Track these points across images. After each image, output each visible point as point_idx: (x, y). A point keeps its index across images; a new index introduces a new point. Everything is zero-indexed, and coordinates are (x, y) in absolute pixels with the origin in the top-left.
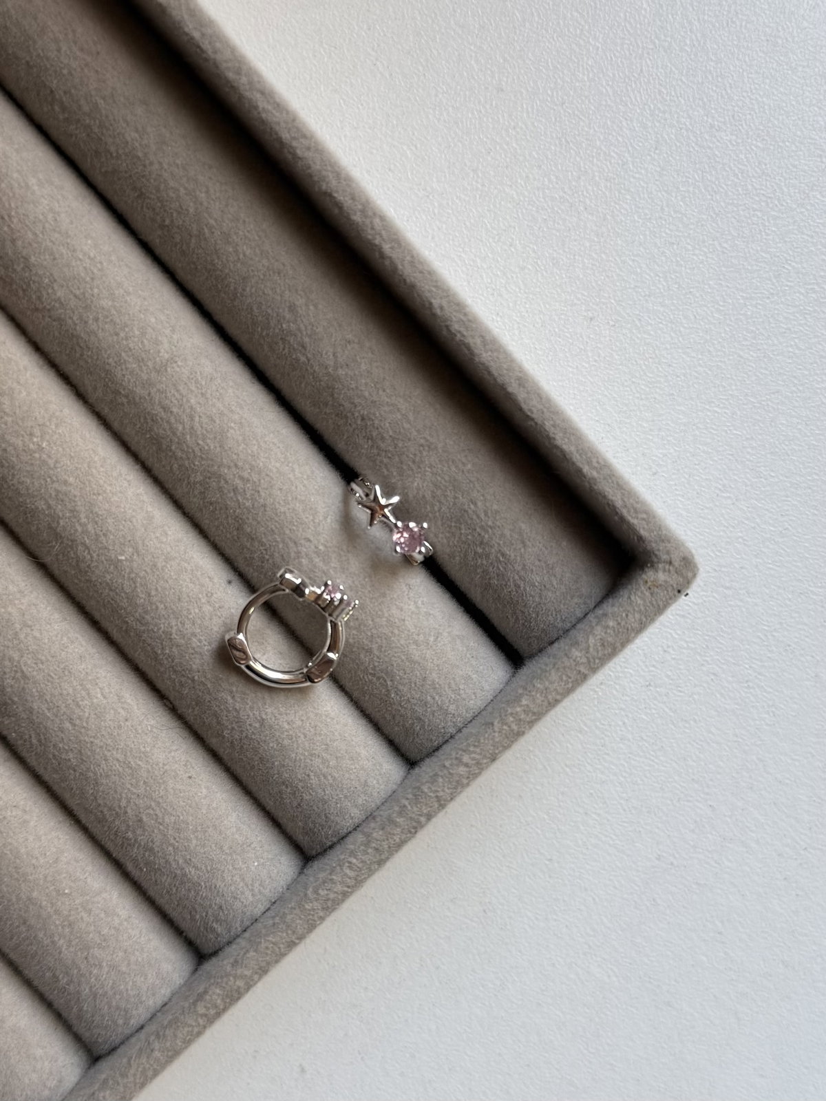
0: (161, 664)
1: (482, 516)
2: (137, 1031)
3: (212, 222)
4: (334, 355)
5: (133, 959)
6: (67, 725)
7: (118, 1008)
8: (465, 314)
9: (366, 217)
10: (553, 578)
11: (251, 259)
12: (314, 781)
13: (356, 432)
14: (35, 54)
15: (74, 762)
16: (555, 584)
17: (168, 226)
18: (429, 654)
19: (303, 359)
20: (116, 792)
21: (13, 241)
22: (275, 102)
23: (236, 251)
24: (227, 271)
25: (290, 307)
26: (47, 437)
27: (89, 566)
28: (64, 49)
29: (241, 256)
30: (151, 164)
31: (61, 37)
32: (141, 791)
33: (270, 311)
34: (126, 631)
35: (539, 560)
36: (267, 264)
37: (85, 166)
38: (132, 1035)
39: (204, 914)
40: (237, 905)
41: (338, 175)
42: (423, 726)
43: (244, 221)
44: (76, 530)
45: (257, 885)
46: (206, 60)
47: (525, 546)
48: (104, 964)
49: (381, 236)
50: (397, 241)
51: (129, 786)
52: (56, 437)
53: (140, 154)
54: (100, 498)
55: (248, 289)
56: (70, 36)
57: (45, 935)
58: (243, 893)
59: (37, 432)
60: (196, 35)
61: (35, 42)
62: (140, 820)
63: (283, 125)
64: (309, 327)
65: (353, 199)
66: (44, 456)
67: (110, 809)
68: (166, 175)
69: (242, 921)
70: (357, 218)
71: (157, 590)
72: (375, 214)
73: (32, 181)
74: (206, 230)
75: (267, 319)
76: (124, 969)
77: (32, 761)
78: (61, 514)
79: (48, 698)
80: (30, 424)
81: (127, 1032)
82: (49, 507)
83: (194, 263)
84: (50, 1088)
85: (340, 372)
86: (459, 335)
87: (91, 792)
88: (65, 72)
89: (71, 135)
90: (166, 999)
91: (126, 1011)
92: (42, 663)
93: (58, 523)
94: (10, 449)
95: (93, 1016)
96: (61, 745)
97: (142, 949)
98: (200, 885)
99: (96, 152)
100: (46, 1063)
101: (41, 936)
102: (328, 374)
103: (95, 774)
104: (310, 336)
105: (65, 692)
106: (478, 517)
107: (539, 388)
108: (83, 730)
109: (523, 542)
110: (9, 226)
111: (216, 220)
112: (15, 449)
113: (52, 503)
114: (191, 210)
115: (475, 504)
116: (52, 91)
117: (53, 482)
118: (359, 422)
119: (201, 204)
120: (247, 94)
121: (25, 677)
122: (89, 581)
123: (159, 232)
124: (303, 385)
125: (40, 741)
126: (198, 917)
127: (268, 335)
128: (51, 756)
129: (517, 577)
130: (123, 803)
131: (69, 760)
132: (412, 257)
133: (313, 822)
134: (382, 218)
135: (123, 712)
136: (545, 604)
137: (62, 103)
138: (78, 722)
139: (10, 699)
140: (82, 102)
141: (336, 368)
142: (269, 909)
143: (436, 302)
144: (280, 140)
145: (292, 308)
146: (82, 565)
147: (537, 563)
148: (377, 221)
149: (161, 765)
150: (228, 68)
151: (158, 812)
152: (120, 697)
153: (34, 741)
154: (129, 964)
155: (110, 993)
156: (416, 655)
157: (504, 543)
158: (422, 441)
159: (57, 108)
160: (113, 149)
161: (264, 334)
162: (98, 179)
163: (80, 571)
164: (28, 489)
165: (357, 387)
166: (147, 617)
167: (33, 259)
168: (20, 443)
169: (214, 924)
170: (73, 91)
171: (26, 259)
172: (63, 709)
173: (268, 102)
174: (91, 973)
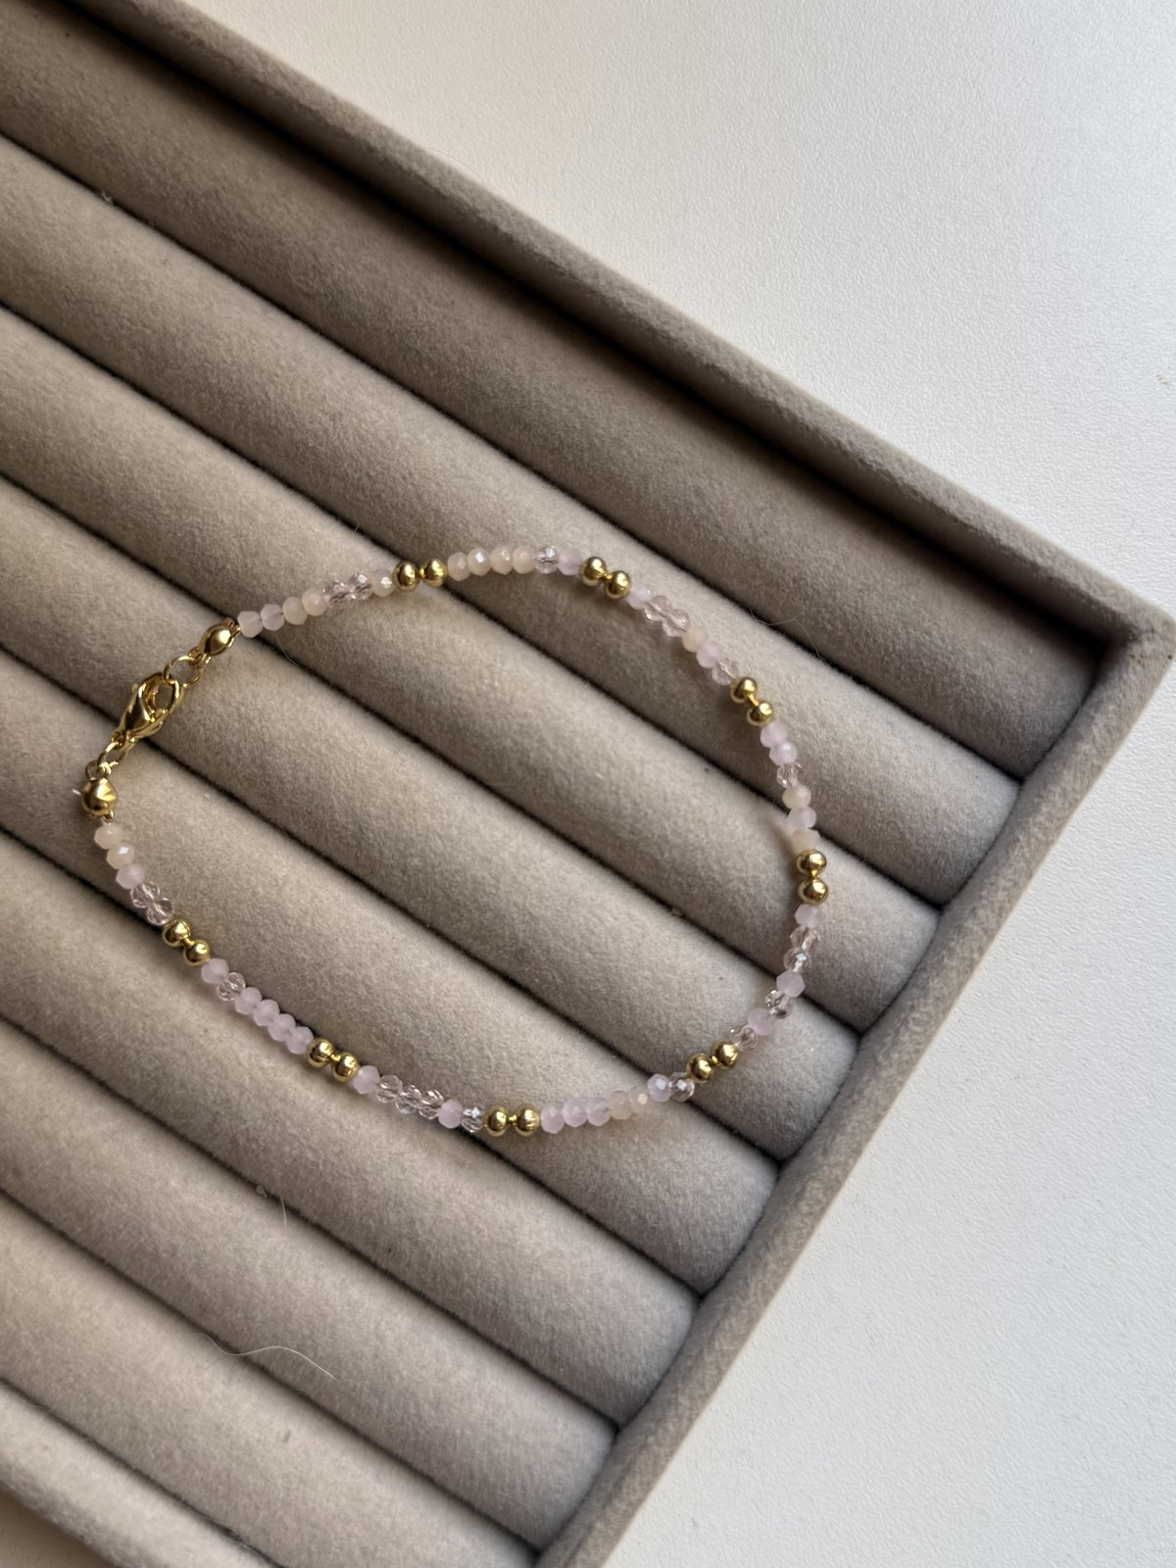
0: (664, 871)
1: (940, 643)
2: (739, 1254)
3: (601, 431)
4: (751, 526)
5: (714, 1180)
6: (588, 955)
7: (714, 1234)
8: (876, 443)
9: (753, 377)
10: (1030, 688)
11: (647, 456)
12: (850, 948)
13: (791, 596)
14: (393, 321)
15: (604, 991)
16: (1033, 692)
17: (558, 449)
18: (932, 784)
19: (721, 539)
20: (653, 1011)
21: (420, 497)
22: (638, 294)
23: (630, 453)
24: (626, 474)
25: (695, 492)
26: (497, 676)
27: (569, 792)
28: (419, 308)
29: (636, 456)
30: (529, 393)
31: (414, 297)
32: (677, 1004)
33: (676, 501)
34: (620, 847)
35: (1011, 673)
36: (662, 457)
37: (465, 415)
38: (735, 1260)
39: (774, 1115)
40: (806, 1096)
41: (716, 346)
42: (948, 860)
43: (631, 423)
44: (548, 759)
45: (819, 1070)
46: (562, 274)
47: (992, 664)
48: (688, 1191)
49: (773, 391)
50: (790, 391)
51: (665, 1002)
52: (505, 674)
53: (516, 386)
54: (563, 721)
55: (650, 486)
56: (423, 294)
57: (621, 1176)
58: (808, 1083)
59: (486, 673)
60: (547, 253)
61: (390, 309)
62: (685, 1034)
63: (650, 312)
64: (719, 506)
65: (736, 363)
66: (499, 695)
67: (653, 1030)
68: (546, 400)
69: (815, 1113)
70: (745, 381)
71: (641, 796)
72: (761, 372)
73: (423, 436)
74: (596, 441)
75: (676, 510)
76: (708, 1192)
77: (561, 1004)
78: (529, 748)
79: (562, 932)
80: (476, 667)
81: (730, 1257)
82: (516, 743)
83: (591, 477)
84: (666, 1338)
85: (761, 540)
86: (874, 465)
87: (628, 1017)
88: (426, 329)
89: (445, 389)
90: (759, 1214)
91: (723, 1237)
92: (547, 900)
93: (528, 756)
94: (465, 697)
95: (690, 1250)
96: (586, 978)
97: (720, 1168)
98: (762, 1085)
99: (473, 397)
100: (655, 1312)
101: (617, 1178)
102: (750, 546)
103: (628, 998)
104: (722, 515)
105: (576, 923)
106: (937, 646)
107: (969, 495)
108: (604, 957)
109: (988, 659)
110: (412, 484)
111: (603, 429)
112: (470, 696)
113: (518, 738)
114: (578, 426)
115: (929, 633)
116: (417, 352)
117: (514, 717)
118: (791, 584)
119: (586, 417)
120: (610, 294)
121: (534, 918)
122: (572, 806)
123: (550, 457)
124: (726, 565)
125: (564, 979)
126: (768, 1119)
127: (680, 525)
128: (579, 992)
129: (992, 696)
130: (664, 1020)
131: (598, 991)
132: (809, 402)
133: (860, 990)
134: (770, 374)
135: (638, 930)
136: (1028, 715)
137: (430, 359)
138: (597, 950)
139: (525, 944)
140: (449, 353)
141: (756, 539)
142: (838, 1093)
143: (844, 440)
144: (651, 329)
145: (698, 492)
146: (563, 793)
147: (1009, 676)
148: (765, 379)
149: (689, 973)
150: (585, 275)
151: (700, 1020)
152: (631, 917)
153: (559, 981)
154: (712, 1187)
155: (701, 1220)
156: (920, 789)
157: (970, 665)
158: (859, 586)
159: (426, 367)
160: (488, 390)
161: (676, 525)
162: (480, 423)
163: (561, 798)
164: (491, 732)
165: (781, 552)
166: (639, 826)
167: (443, 509)
168: (473, 689)
169: (788, 1123)
170: (438, 345)
171: (437, 511)
172: (579, 940)
173: (631, 296)
174: (677, 1205)
